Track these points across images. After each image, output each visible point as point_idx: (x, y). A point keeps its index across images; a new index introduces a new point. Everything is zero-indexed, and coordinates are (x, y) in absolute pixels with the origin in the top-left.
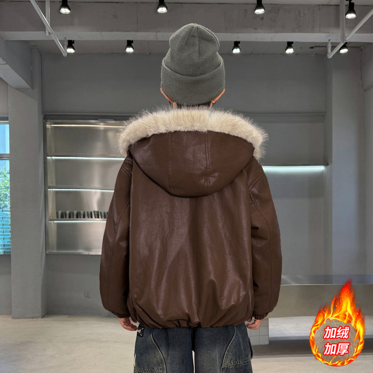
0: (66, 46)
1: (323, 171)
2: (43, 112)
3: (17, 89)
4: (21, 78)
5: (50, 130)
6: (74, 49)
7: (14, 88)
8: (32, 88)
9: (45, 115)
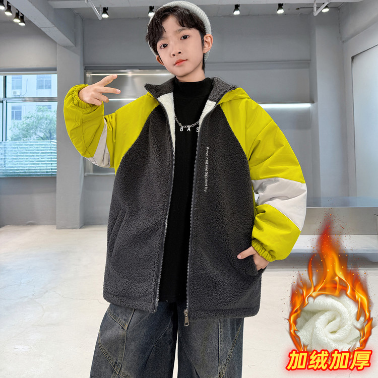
0: (101, 12)
1: (309, 108)
2: (84, 64)
3: (64, 47)
4: (66, 38)
5: (89, 78)
6: (108, 14)
7: (61, 46)
8: (76, 46)
9: (86, 67)
